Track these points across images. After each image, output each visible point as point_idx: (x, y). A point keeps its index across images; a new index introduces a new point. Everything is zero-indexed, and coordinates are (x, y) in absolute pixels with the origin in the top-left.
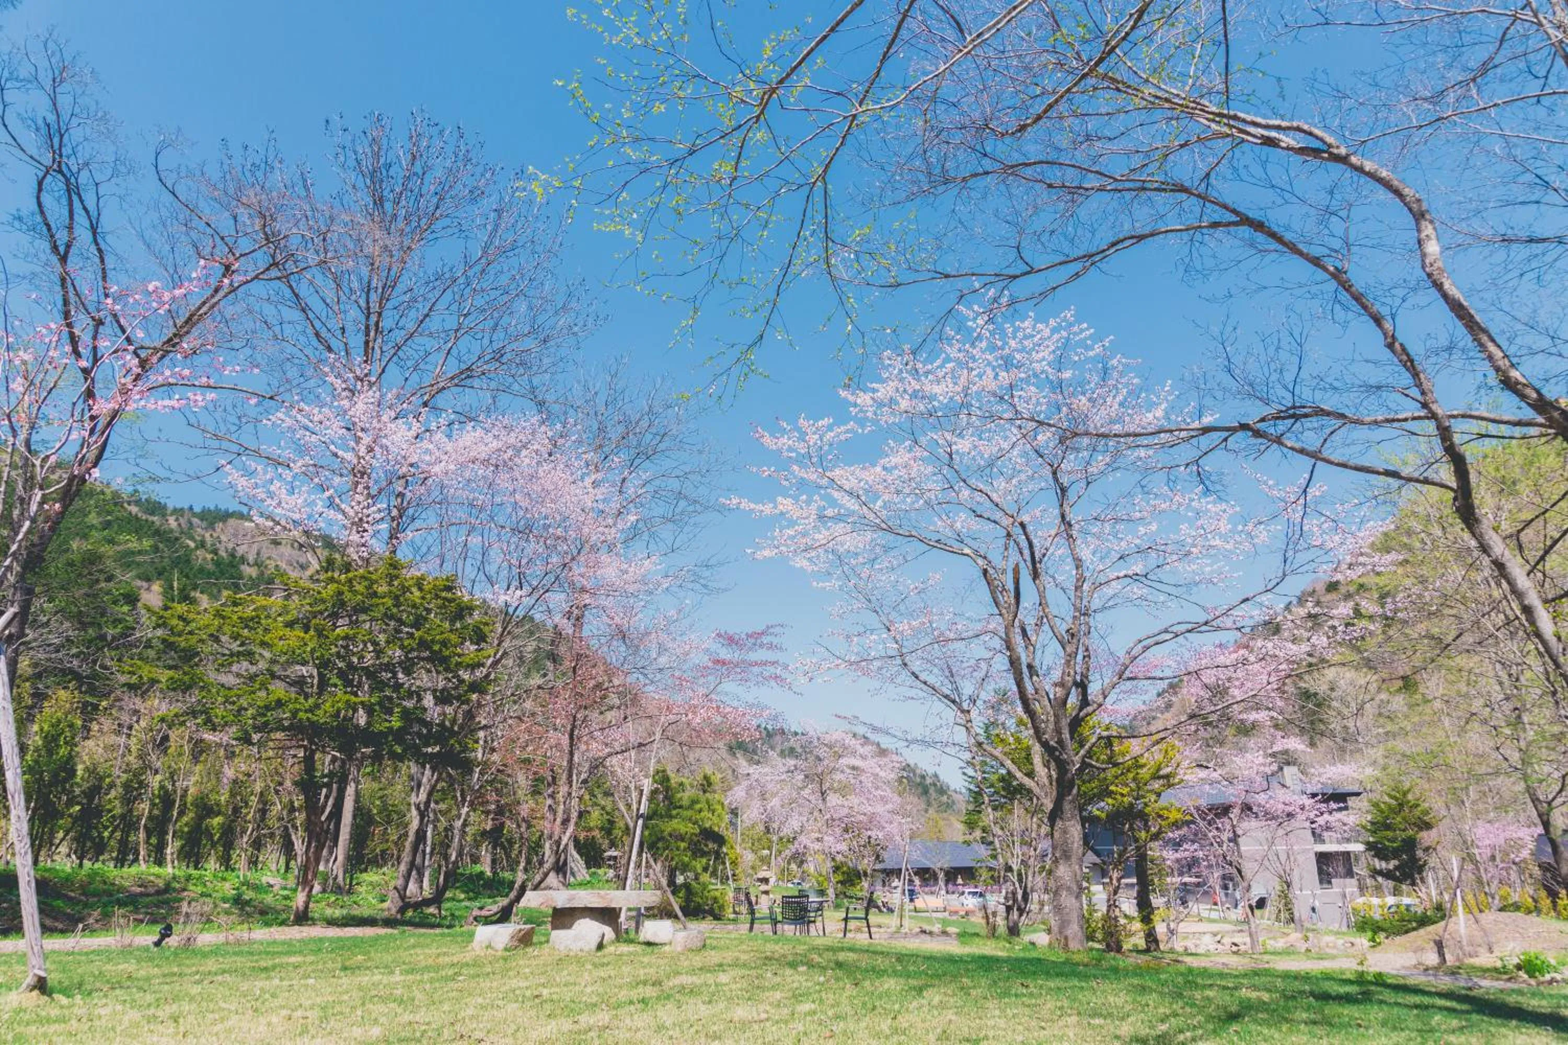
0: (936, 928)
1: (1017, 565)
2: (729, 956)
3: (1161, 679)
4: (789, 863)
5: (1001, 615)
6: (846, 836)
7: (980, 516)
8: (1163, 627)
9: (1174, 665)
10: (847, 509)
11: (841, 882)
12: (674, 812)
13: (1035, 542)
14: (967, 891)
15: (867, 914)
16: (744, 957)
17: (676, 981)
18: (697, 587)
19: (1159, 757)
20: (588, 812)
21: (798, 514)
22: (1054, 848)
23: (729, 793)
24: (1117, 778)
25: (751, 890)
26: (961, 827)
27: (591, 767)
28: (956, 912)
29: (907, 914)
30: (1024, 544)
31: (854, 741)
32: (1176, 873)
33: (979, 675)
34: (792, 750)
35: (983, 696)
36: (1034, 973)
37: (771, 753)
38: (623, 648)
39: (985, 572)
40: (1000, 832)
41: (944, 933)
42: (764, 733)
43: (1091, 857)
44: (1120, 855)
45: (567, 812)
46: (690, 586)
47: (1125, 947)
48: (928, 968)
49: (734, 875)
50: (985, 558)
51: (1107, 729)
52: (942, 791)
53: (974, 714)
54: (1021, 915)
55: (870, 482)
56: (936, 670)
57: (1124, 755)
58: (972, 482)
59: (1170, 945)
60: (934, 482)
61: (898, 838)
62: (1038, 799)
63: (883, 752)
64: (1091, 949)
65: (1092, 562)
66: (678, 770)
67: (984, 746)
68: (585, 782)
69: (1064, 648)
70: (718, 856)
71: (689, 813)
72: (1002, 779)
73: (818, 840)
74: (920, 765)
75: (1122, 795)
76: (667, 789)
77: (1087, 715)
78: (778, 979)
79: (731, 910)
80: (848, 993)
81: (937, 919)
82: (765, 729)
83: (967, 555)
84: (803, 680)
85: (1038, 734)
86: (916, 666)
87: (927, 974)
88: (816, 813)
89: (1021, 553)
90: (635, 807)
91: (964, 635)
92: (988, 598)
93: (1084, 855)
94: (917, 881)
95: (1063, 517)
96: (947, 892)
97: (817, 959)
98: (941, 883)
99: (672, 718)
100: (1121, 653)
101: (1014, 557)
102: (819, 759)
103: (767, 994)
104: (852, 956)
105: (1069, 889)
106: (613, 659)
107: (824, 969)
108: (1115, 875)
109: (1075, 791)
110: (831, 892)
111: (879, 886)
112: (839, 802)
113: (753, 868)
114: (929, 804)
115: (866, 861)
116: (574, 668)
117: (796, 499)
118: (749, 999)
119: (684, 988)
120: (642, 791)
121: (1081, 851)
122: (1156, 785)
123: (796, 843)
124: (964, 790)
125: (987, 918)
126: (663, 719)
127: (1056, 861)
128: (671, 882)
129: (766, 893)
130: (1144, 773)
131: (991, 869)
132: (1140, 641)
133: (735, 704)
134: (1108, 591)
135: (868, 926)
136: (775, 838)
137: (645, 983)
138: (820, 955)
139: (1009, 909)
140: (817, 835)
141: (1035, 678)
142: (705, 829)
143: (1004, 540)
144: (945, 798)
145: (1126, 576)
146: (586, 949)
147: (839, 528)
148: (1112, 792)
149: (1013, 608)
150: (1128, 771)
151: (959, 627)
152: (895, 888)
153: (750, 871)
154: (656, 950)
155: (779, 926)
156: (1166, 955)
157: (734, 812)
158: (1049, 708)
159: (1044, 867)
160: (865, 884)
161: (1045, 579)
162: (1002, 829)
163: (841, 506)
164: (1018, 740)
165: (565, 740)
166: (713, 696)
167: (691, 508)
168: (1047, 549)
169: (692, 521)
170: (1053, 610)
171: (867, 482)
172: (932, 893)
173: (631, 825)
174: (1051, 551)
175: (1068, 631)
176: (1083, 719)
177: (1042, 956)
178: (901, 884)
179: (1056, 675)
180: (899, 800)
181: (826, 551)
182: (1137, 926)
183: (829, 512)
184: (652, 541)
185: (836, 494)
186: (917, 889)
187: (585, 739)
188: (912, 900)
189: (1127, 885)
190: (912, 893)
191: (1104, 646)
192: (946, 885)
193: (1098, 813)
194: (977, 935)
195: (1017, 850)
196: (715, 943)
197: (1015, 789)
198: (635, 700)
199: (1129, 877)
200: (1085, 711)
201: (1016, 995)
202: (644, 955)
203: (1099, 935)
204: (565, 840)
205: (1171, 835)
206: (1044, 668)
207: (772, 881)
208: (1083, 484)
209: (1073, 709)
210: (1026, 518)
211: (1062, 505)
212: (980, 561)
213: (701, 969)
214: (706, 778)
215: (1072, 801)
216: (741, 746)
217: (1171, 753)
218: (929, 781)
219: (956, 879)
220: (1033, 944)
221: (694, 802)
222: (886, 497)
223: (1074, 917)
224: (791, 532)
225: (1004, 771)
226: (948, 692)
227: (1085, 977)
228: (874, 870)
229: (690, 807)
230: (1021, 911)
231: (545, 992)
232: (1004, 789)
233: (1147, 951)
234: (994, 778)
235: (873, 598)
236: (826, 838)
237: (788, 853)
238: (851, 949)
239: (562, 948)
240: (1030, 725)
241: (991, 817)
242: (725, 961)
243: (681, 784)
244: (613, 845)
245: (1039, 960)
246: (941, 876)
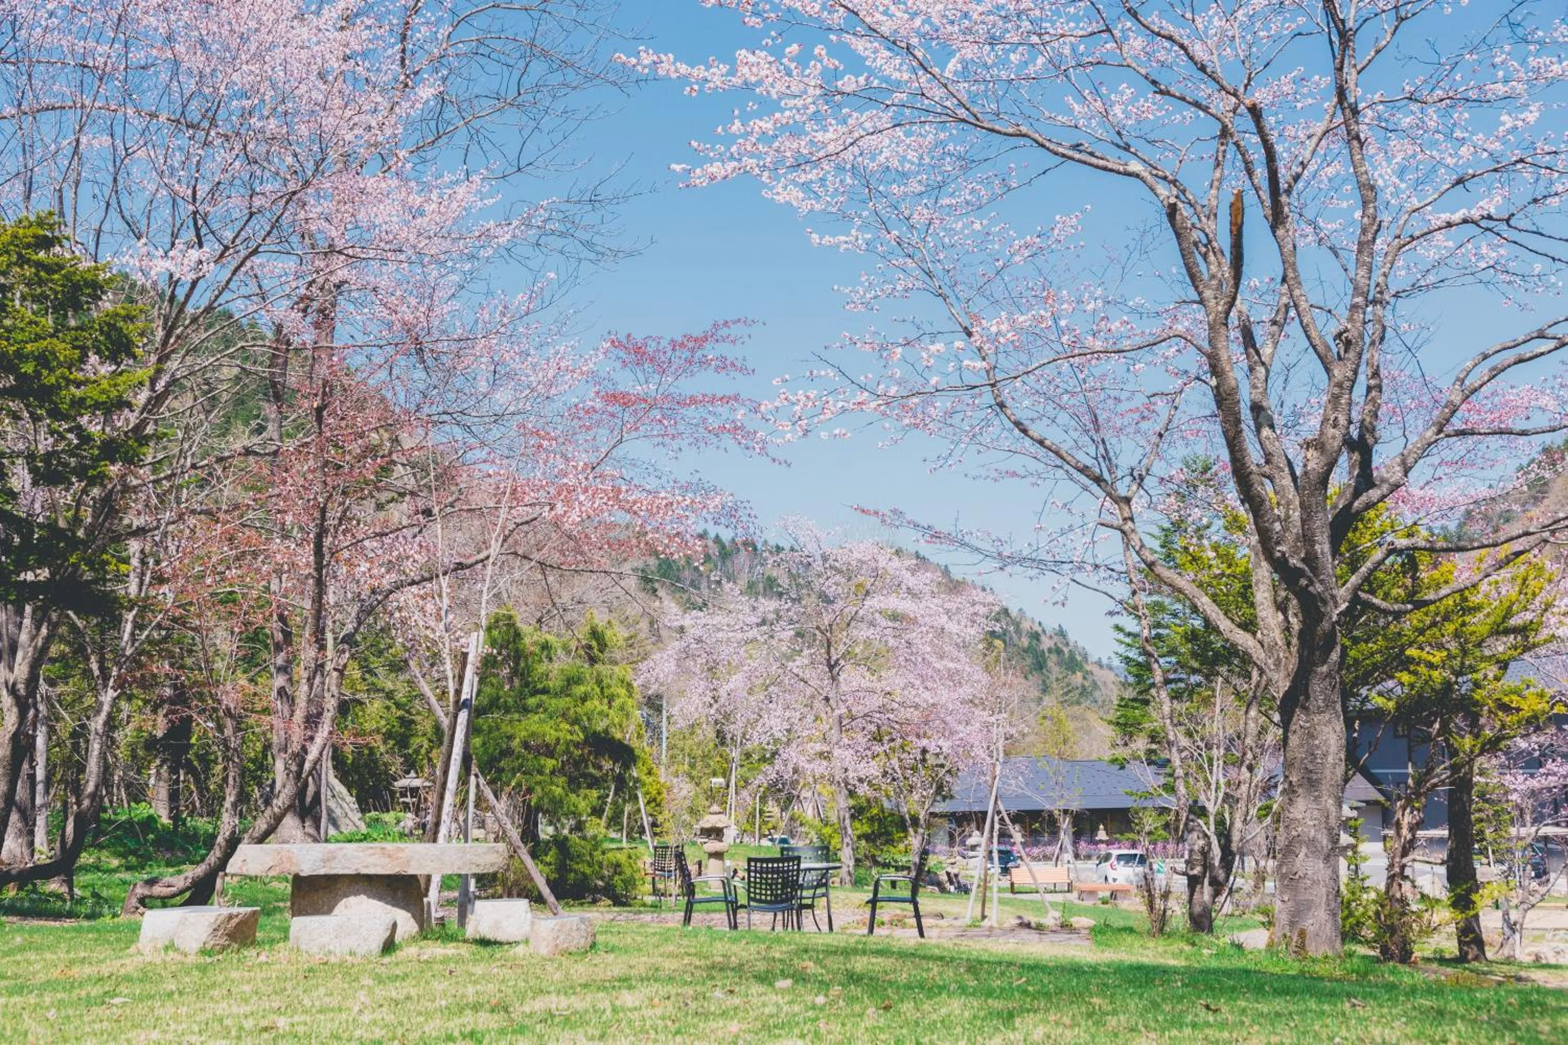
0: (1051, 919)
1: (1239, 196)
2: (641, 963)
3: (1523, 433)
4: (763, 799)
5: (1201, 302)
6: (878, 748)
7: (1168, 93)
8: (1533, 328)
9: (1552, 404)
10: (886, 79)
11: (866, 837)
12: (532, 701)
13: (1279, 148)
14: (1115, 852)
15: (915, 892)
16: (670, 965)
17: (538, 1005)
18: (571, 246)
19: (1510, 591)
20: (360, 703)
21: (780, 87)
22: (1288, 765)
23: (643, 666)
24: (1422, 632)
25: (688, 851)
26: (1109, 733)
27: (361, 611)
28: (1092, 893)
29: (994, 895)
30: (1258, 155)
31: (896, 563)
32: (1528, 818)
33: (1153, 426)
34: (771, 582)
35: (1159, 469)
36: (1233, 989)
37: (727, 586)
38: (420, 374)
39: (1172, 211)
40: (1184, 742)
41: (1065, 927)
42: (714, 550)
43: (1361, 788)
44: (1419, 782)
45: (315, 701)
46: (557, 242)
47: (1417, 954)
48: (1028, 982)
49: (654, 825)
50: (1174, 182)
51: (1410, 535)
52: (1073, 663)
53: (1138, 505)
54: (1217, 893)
55: (936, 21)
56: (1063, 418)
57: (1438, 587)
58: (1153, 20)
59: (1506, 951)
60: (1071, 18)
61: (982, 754)
62: (1262, 672)
63: (955, 587)
64: (1351, 955)
65: (1396, 193)
66: (539, 621)
67: (1159, 569)
68: (349, 640)
69: (1328, 370)
70: (621, 782)
71: (562, 703)
72: (1192, 636)
73: (821, 755)
74: (1029, 614)
75: (1431, 666)
76: (518, 655)
77: (1370, 506)
78: (737, 1001)
79: (648, 887)
80: (868, 1023)
81: (1052, 904)
82: (717, 540)
83: (1137, 176)
84: (790, 435)
85: (1267, 542)
86: (1022, 408)
87: (1025, 992)
88: (819, 704)
89: (1250, 173)
90: (451, 687)
91: (1125, 344)
92: (1177, 269)
93: (1346, 780)
94: (1018, 836)
95: (1341, 93)
96: (1077, 856)
97: (812, 967)
98: (1065, 838)
99: (523, 513)
100: (1445, 383)
101: (1236, 180)
102: (828, 600)
103: (714, 1025)
104: (879, 962)
105: (1312, 842)
106: (399, 399)
107: (824, 985)
108: (1407, 819)
109: (1335, 656)
110: (846, 856)
111: (941, 845)
112: (865, 684)
113: (693, 811)
114: (1045, 690)
115: (916, 796)
116: (319, 410)
117: (777, 53)
118: (678, 1032)
119: (553, 1016)
120: (465, 655)
121: (1340, 770)
122: (1501, 646)
123: (778, 762)
124: (1116, 662)
125: (1151, 898)
126: (503, 513)
127: (1290, 791)
128: (529, 834)
129: (718, 855)
130: (1478, 624)
131: (1163, 811)
132: (1486, 357)
133: (652, 483)
134: (1427, 252)
135: (918, 916)
136: (735, 754)
137: (476, 1007)
138: (818, 962)
139: (1194, 882)
140: (819, 747)
141: (1266, 432)
142: (595, 734)
143: (1215, 143)
144: (1077, 678)
145: (1465, 221)
146: (361, 951)
147: (866, 118)
148: (1411, 660)
149: (1227, 288)
150: (1446, 618)
151: (1115, 325)
152: (973, 848)
153: (686, 817)
154: (498, 953)
155: (742, 915)
156: (1495, 968)
157: (654, 703)
158: (1291, 493)
159: (1268, 808)
160: (915, 841)
161: (1295, 227)
162: (1189, 734)
163: (871, 73)
164: (1228, 560)
165: (306, 556)
166: (608, 470)
167: (556, 78)
168: (1303, 165)
169: (559, 106)
170: (1310, 293)
171: (928, 20)
172: (1046, 858)
173: (445, 722)
174: (1312, 168)
175: (1339, 336)
176: (1358, 516)
177: (1251, 966)
178: (983, 840)
179: (1311, 426)
180: (985, 679)
181: (840, 168)
182: (1443, 915)
183: (848, 83)
184: (474, 148)
185: (861, 46)
186: (1018, 849)
187: (346, 554)
188: (1005, 871)
189: (1431, 841)
190: (1006, 858)
191: (1411, 368)
192: (1075, 843)
193: (1380, 701)
194: (1131, 930)
195: (1218, 775)
196: (614, 940)
197: (1216, 654)
198: (446, 477)
199: (1435, 827)
200: (1363, 498)
201: (1194, 1025)
202: (476, 962)
203: (1368, 932)
204: (313, 752)
205: (1523, 744)
206: (1286, 411)
207: (731, 834)
208: (1387, 23)
209: (1340, 495)
210: (1260, 96)
211: (1340, 69)
212: (1163, 190)
213: (585, 986)
214: (595, 634)
215: (1329, 675)
216: (668, 569)
217: (1533, 584)
218: (1046, 643)
219: (1094, 831)
220: (1239, 947)
221: (572, 681)
222: (969, 52)
223: (1320, 893)
224: (767, 125)
225: (1198, 623)
226: (1089, 462)
227: (1332, 995)
228: (933, 815)
229: (564, 691)
230: (1218, 887)
231: (282, 1023)
232: (1194, 655)
233: (1461, 959)
234: (1174, 635)
235: (937, 269)
236: (837, 752)
237: (760, 780)
238: (879, 953)
239: (315, 950)
240: (1250, 527)
241: (1166, 709)
242: (633, 972)
243: (546, 647)
244: (411, 765)
245: (1247, 972)
246: (1065, 824)
